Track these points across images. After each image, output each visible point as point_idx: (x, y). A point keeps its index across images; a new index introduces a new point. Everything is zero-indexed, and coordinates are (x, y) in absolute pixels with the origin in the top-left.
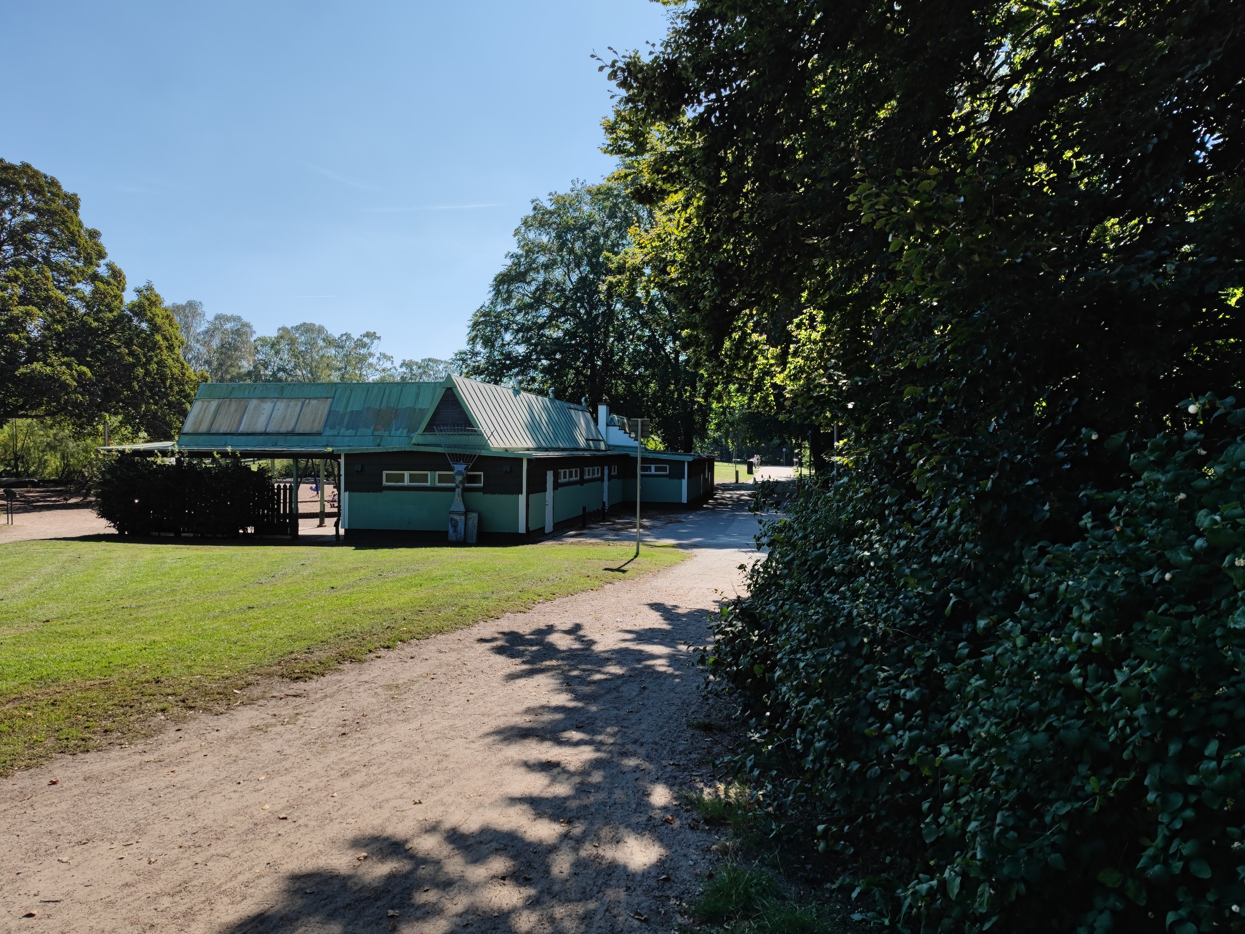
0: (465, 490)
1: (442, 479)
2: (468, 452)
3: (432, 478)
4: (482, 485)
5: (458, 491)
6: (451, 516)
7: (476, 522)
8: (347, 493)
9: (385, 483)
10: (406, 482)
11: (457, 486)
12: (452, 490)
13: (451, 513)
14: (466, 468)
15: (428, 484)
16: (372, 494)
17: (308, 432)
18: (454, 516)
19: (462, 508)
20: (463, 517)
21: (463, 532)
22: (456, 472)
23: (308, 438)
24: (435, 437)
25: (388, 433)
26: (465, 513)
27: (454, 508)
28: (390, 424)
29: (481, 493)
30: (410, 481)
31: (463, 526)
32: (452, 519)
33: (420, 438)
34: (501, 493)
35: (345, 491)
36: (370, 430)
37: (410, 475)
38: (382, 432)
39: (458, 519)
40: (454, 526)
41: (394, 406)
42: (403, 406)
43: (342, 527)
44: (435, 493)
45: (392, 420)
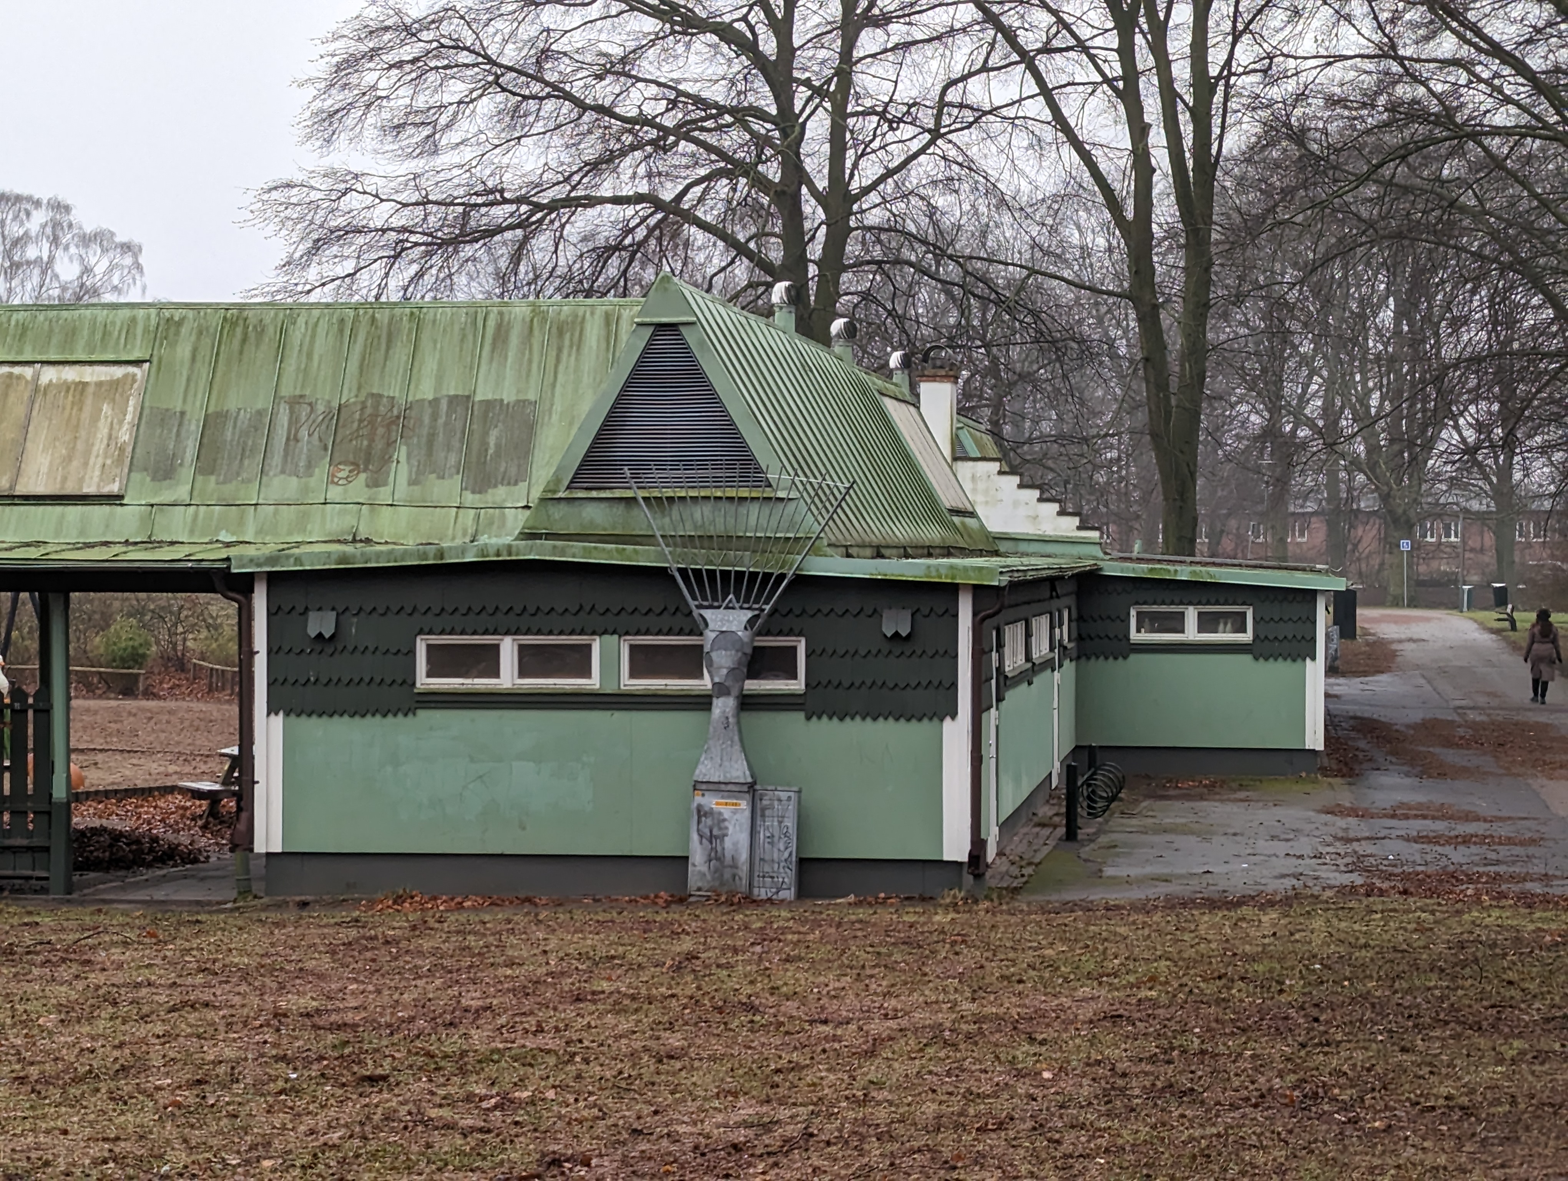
0: (748, 703)
1: (644, 662)
2: (747, 563)
3: (608, 661)
4: (798, 685)
5: (723, 706)
6: (699, 799)
7: (790, 823)
8: (278, 721)
9: (424, 681)
10: (507, 678)
11: (721, 689)
12: (702, 702)
13: (697, 786)
14: (751, 622)
15: (593, 682)
16: (374, 725)
17: (70, 489)
18: (711, 802)
19: (739, 771)
20: (744, 805)
21: (744, 856)
22: (710, 635)
23: (73, 512)
24: (619, 509)
25: (384, 494)
26: (751, 789)
27: (707, 770)
28: (386, 460)
29: (801, 715)
30: (522, 674)
31: (743, 838)
32: (701, 813)
33: (558, 512)
34: (874, 714)
35: (272, 710)
36: (313, 482)
37: (522, 649)
38: (358, 488)
39: (726, 811)
40: (712, 838)
41: (394, 390)
42: (426, 390)
43: (260, 847)
44: (620, 717)
45: (390, 444)
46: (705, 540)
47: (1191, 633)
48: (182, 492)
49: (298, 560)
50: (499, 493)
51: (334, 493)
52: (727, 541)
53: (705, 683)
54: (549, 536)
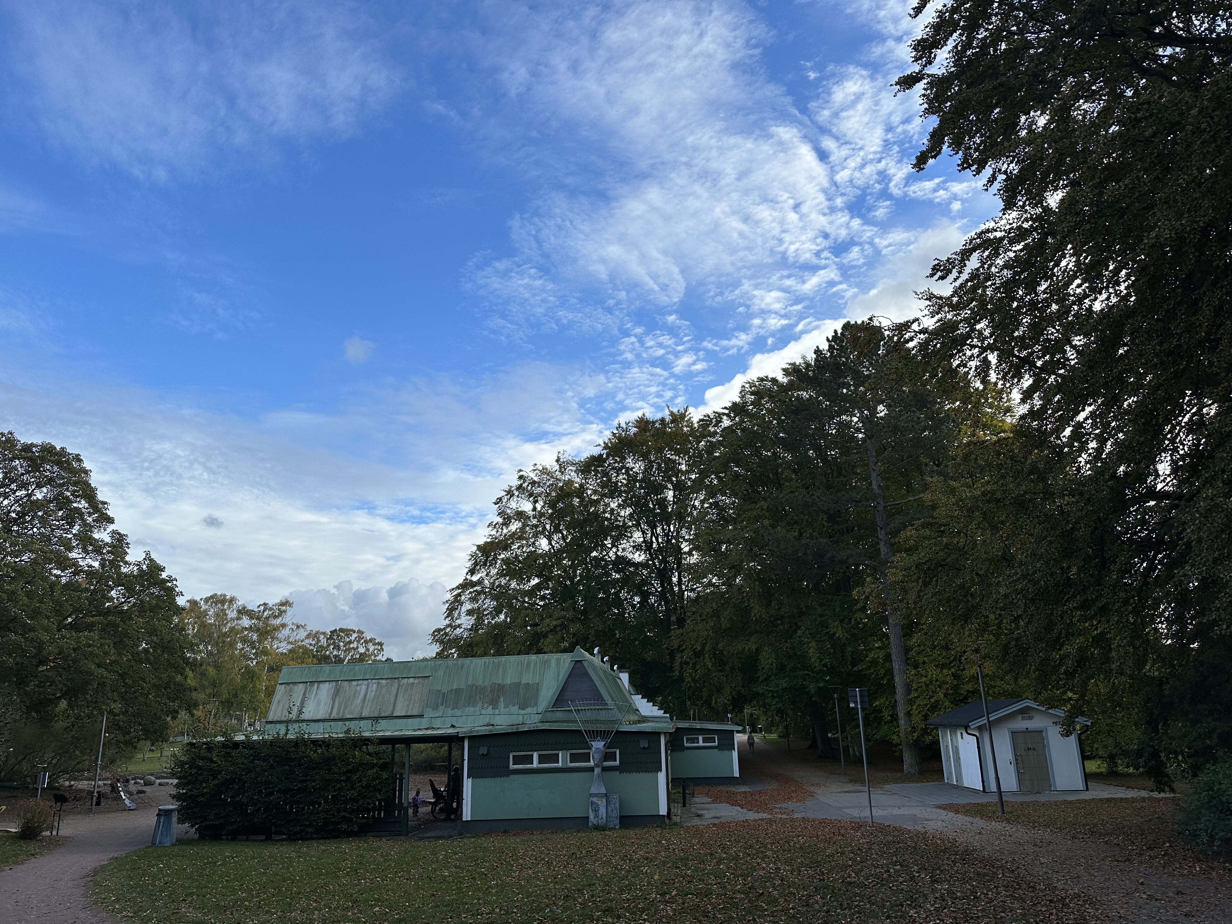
0: (605, 769)
1: (574, 758)
2: (602, 728)
3: (563, 759)
4: (617, 763)
5: (597, 771)
6: (592, 799)
7: (617, 805)
8: (470, 780)
9: (512, 767)
10: (535, 764)
11: (597, 765)
12: (591, 769)
13: (591, 795)
14: (604, 745)
15: (560, 764)
16: (498, 780)
17: (409, 714)
18: (595, 799)
19: (603, 790)
20: (604, 800)
21: (604, 816)
22: (593, 749)
23: (410, 720)
24: (566, 713)
25: (497, 712)
26: (606, 796)
27: (593, 790)
28: (498, 702)
29: (618, 772)
30: (540, 763)
31: (604, 810)
32: (592, 803)
33: (549, 715)
34: (639, 771)
35: (468, 777)
36: (477, 709)
37: (540, 756)
38: (490, 710)
39: (599, 803)
40: (595, 811)
41: (500, 682)
42: (508, 681)
43: (464, 819)
44: (567, 775)
45: (499, 697)
46: (592, 722)
47: (701, 744)
48: (440, 714)
49: (478, 731)
50: (529, 710)
51: (483, 712)
52: (597, 721)
53: (592, 763)
54: (547, 722)
